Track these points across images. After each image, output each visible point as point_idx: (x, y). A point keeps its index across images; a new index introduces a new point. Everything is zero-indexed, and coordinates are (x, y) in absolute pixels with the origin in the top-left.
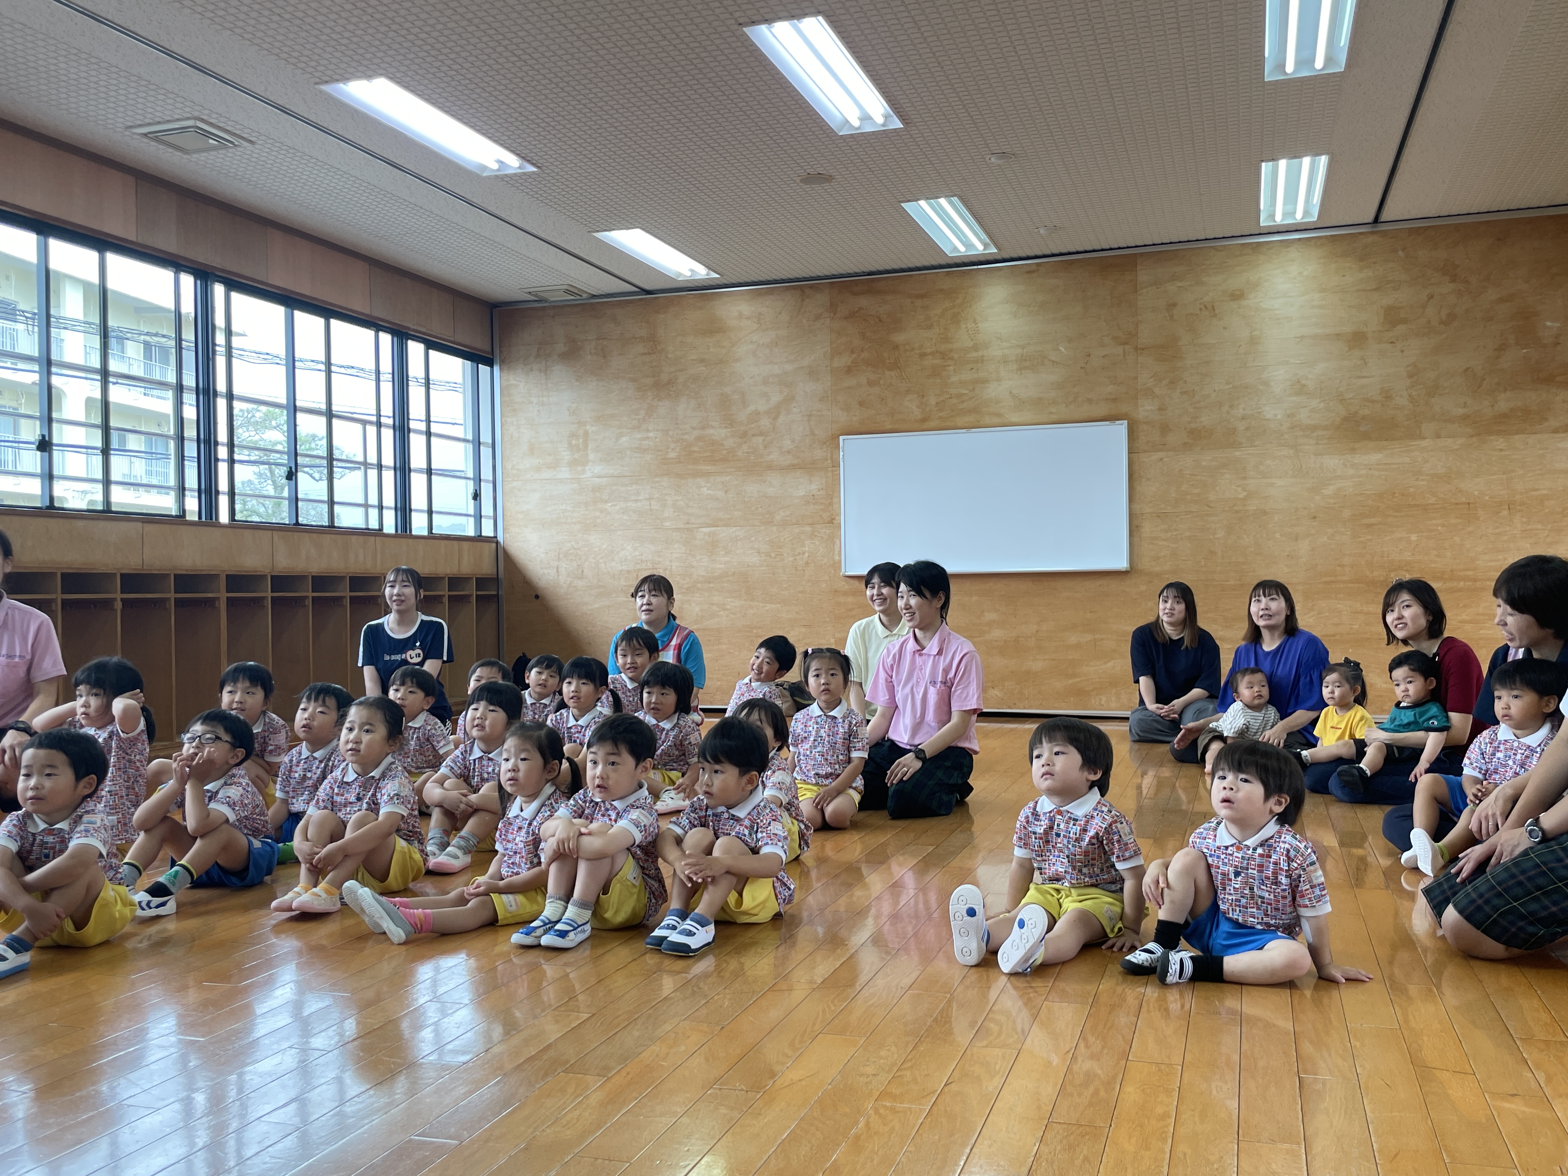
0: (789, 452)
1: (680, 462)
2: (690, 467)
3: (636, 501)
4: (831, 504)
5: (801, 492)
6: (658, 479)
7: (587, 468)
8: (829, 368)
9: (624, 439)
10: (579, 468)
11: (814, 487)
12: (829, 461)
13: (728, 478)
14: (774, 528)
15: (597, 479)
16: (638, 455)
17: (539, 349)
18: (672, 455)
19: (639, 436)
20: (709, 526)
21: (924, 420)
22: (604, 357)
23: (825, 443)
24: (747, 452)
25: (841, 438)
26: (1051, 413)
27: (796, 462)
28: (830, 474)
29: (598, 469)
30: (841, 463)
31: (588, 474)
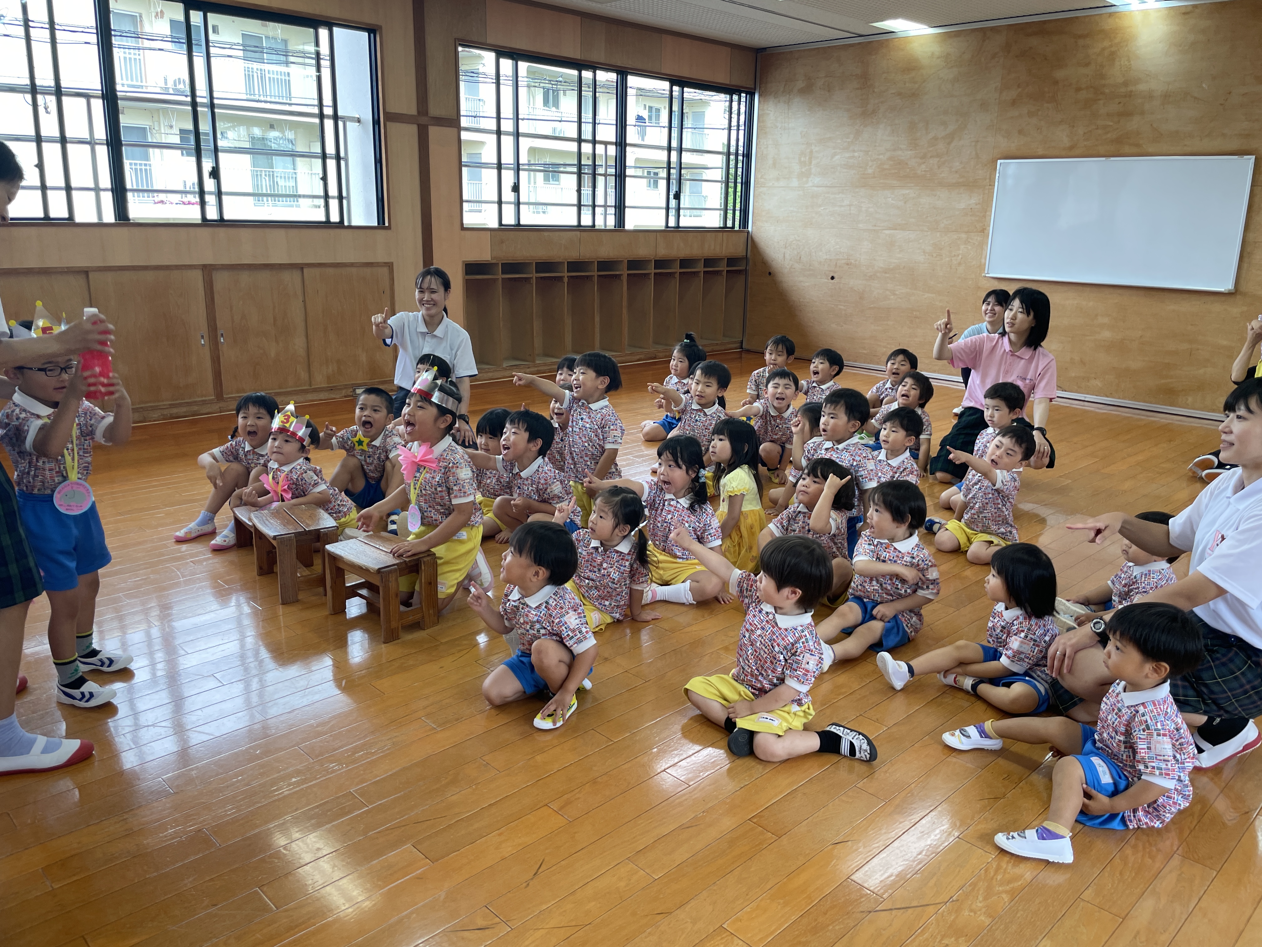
0: (956, 172)
1: (875, 177)
2: (882, 181)
3: (841, 206)
4: (984, 216)
5: (962, 205)
6: (857, 190)
7: (810, 179)
8: (997, 101)
9: (837, 157)
10: (804, 179)
11: (973, 201)
12: (988, 180)
13: (907, 192)
14: (938, 234)
15: (815, 188)
16: (845, 170)
17: (785, 85)
18: (870, 171)
19: (847, 155)
20: (890, 229)
21: (1071, 148)
22: (829, 91)
23: (986, 165)
24: (925, 171)
25: (999, 161)
26: (1185, 145)
27: (961, 180)
28: (987, 192)
29: (817, 180)
30: (996, 183)
31: (810, 184)
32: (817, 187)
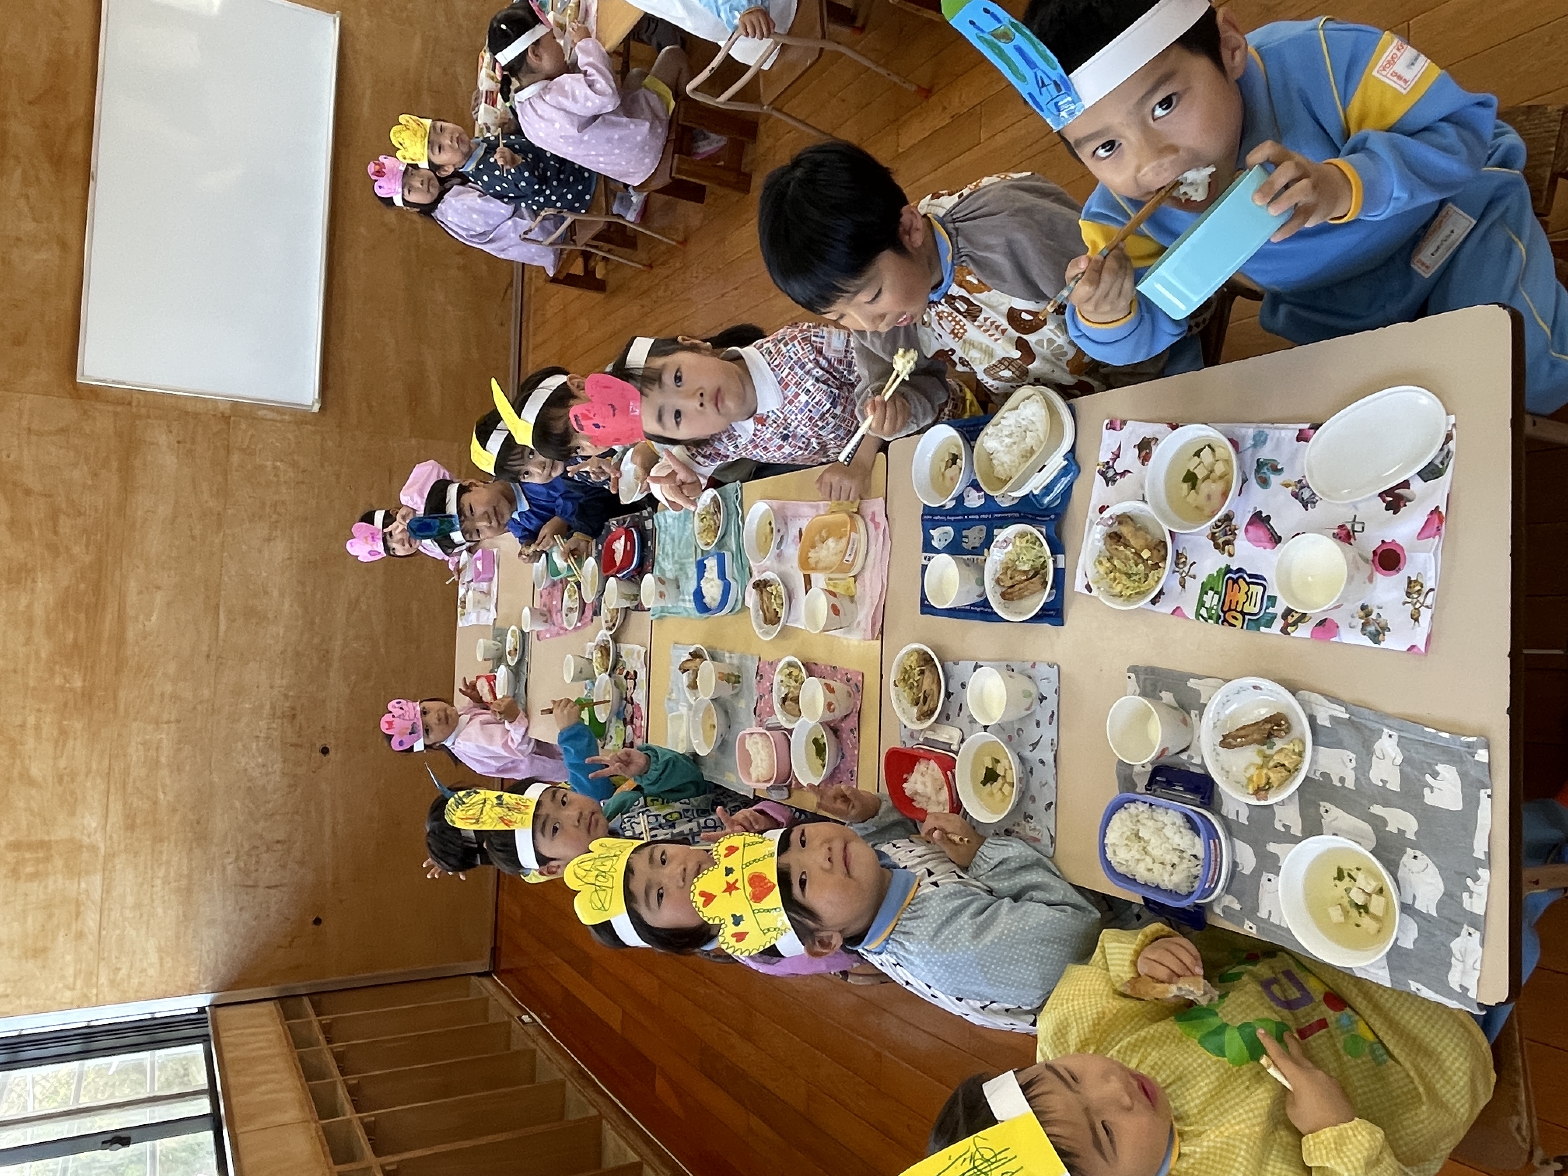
0: (95, 475)
4: (196, 415)
5: (171, 462)
6: (121, 708)
9: (34, 770)
13: (132, 584)
15: (110, 821)
19: (31, 743)
24: (87, 546)
25: (80, 380)
29: (90, 820)
32: (106, 817)
